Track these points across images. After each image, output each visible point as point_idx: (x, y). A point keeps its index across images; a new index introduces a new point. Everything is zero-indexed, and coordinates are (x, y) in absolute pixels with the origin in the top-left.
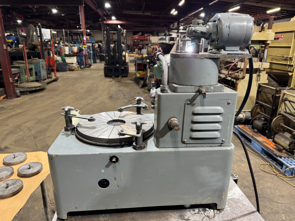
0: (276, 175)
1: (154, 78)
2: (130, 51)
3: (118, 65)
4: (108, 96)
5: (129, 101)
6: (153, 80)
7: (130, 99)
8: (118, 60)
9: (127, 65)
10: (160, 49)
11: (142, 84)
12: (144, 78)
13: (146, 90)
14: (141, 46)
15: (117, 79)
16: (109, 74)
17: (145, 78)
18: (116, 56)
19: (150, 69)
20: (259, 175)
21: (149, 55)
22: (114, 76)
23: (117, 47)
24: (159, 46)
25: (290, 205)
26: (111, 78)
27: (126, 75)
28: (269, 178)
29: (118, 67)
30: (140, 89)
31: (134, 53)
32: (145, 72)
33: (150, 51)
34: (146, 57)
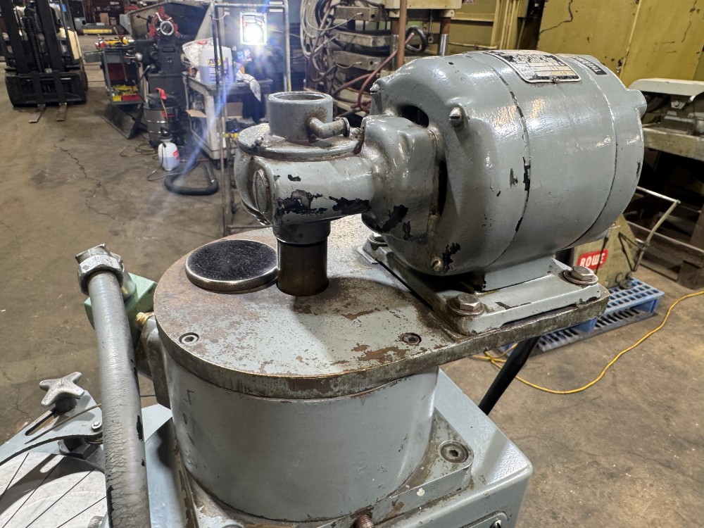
0: (490, 361)
1: (163, 110)
2: (84, 19)
3: (49, 71)
4: (29, 176)
5: (99, 185)
6: (162, 117)
7: (101, 179)
8: (47, 54)
9: (78, 68)
10: (169, 21)
11: (131, 127)
12: (137, 105)
13: (145, 144)
14: (115, 5)
15: (53, 112)
16: (27, 99)
17: (139, 107)
18: (40, 41)
19: (147, 79)
20: (454, 368)
21: (140, 40)
22: (44, 105)
23: (35, 14)
24: (163, 11)
25: (530, 439)
26: (34, 109)
27: (80, 99)
28: (476, 371)
29: (50, 76)
30: (127, 143)
31: (98, 24)
32: (135, 89)
33: (141, 27)
34: (131, 44)
